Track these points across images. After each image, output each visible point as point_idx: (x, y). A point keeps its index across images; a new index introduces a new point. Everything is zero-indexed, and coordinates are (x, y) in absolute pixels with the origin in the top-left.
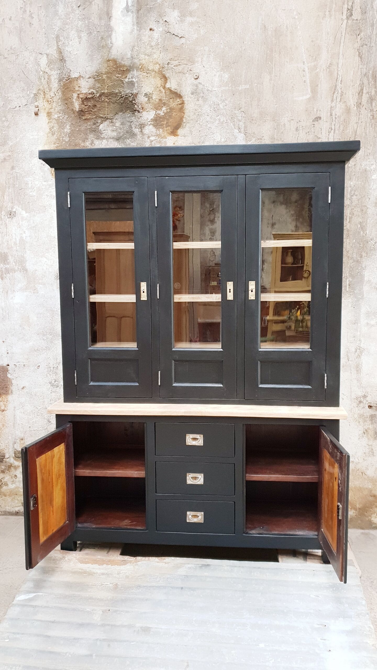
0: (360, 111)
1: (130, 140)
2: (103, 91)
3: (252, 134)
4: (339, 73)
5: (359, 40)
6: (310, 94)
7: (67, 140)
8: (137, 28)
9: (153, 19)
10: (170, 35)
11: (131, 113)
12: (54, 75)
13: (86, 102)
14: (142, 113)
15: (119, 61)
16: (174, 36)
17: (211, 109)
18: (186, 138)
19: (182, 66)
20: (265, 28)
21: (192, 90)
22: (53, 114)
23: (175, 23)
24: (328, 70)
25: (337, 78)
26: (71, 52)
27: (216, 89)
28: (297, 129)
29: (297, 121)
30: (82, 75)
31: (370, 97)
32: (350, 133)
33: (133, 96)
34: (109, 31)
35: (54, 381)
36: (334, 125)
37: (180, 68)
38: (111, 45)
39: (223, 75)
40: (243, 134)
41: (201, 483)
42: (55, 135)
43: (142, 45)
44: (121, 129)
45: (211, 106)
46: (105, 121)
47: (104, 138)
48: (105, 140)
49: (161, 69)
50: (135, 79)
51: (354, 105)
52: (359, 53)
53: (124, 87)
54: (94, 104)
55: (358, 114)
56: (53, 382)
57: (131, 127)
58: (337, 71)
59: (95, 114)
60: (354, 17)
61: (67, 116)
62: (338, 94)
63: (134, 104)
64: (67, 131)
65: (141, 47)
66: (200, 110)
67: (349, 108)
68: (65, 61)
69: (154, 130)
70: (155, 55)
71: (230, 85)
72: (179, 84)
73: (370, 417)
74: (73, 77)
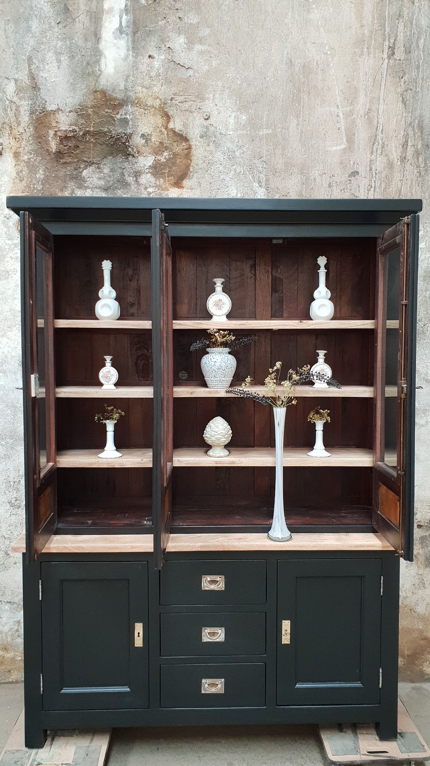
0: (405, 167)
1: (122, 190)
2: (88, 129)
3: (276, 190)
4: (380, 122)
5: (402, 84)
6: (346, 143)
7: (39, 189)
8: (132, 53)
9: (153, 44)
10: (174, 64)
11: (123, 157)
12: (25, 106)
13: (65, 141)
14: (138, 159)
15: (110, 93)
16: (179, 66)
17: (225, 157)
18: (194, 191)
19: (189, 103)
20: (291, 63)
21: (201, 132)
22: (21, 154)
23: (181, 51)
24: (367, 117)
25: (378, 127)
26: (47, 78)
27: (231, 133)
28: (330, 186)
29: (330, 175)
30: (61, 108)
31: (416, 151)
32: (394, 193)
33: (126, 136)
34: (97, 56)
35: (15, 499)
36: (375, 182)
37: (187, 105)
38: (99, 72)
39: (240, 116)
40: (265, 189)
41: (221, 639)
42: (24, 182)
43: (139, 75)
44: (110, 177)
45: (224, 153)
46: (90, 166)
47: (87, 187)
48: (90, 190)
49: (162, 106)
50: (130, 116)
51: (398, 159)
52: (403, 99)
53: (115, 125)
54: (75, 144)
55: (403, 170)
56: (13, 501)
57: (123, 174)
58: (377, 119)
59: (77, 157)
60: (397, 56)
61: (41, 158)
62: (379, 145)
63: (127, 147)
64: (39, 177)
65: (137, 78)
66: (210, 157)
67: (392, 162)
68: (39, 89)
69: (152, 179)
70: (154, 88)
71: (248, 129)
72: (185, 125)
73: (419, 539)
74: (50, 109)
